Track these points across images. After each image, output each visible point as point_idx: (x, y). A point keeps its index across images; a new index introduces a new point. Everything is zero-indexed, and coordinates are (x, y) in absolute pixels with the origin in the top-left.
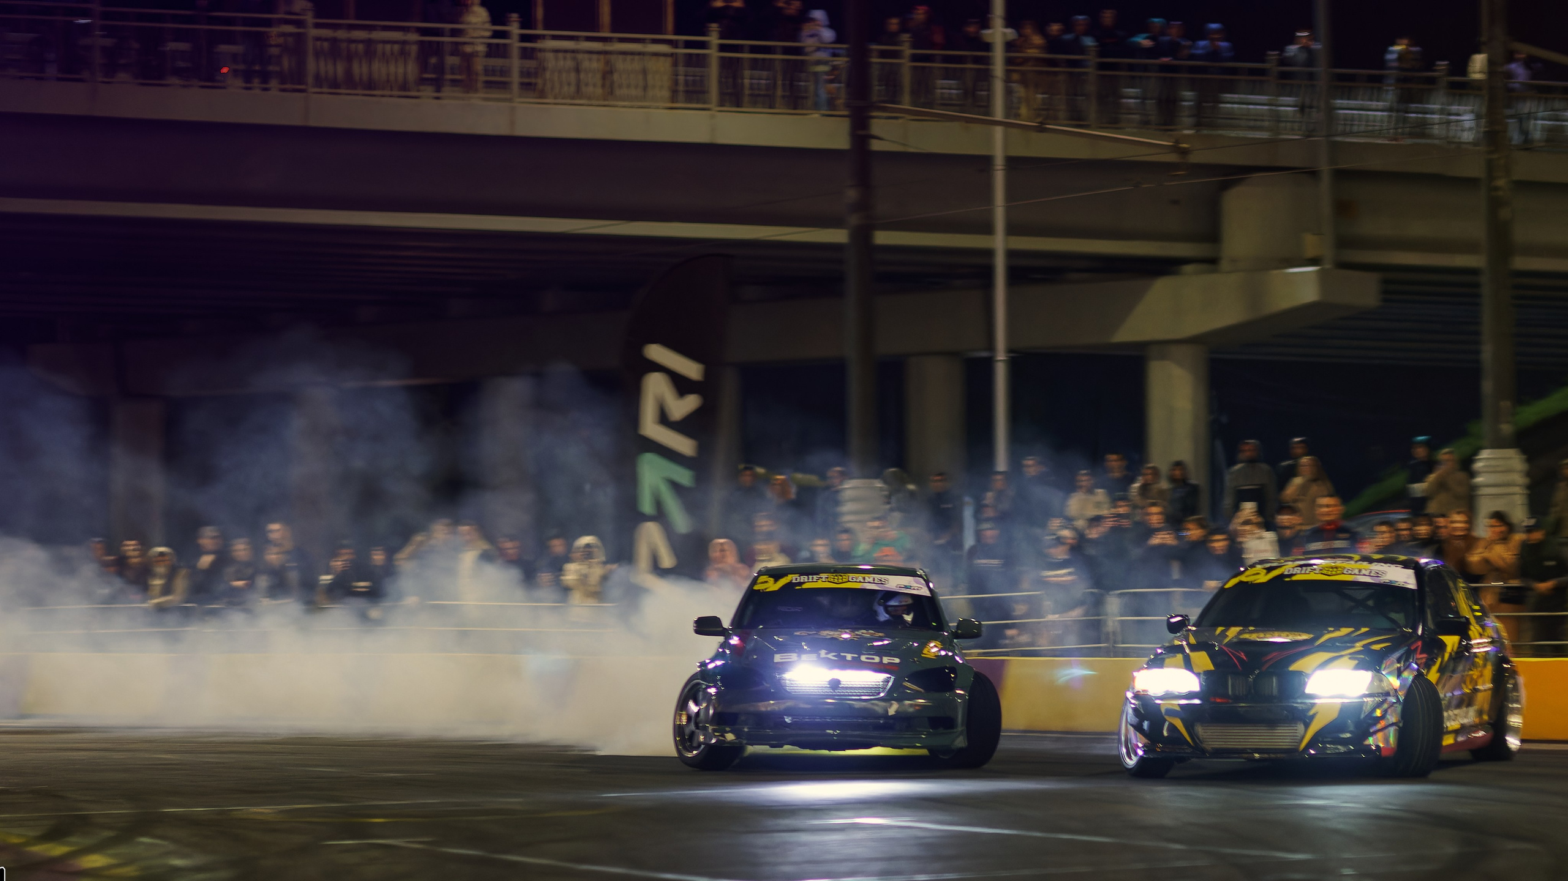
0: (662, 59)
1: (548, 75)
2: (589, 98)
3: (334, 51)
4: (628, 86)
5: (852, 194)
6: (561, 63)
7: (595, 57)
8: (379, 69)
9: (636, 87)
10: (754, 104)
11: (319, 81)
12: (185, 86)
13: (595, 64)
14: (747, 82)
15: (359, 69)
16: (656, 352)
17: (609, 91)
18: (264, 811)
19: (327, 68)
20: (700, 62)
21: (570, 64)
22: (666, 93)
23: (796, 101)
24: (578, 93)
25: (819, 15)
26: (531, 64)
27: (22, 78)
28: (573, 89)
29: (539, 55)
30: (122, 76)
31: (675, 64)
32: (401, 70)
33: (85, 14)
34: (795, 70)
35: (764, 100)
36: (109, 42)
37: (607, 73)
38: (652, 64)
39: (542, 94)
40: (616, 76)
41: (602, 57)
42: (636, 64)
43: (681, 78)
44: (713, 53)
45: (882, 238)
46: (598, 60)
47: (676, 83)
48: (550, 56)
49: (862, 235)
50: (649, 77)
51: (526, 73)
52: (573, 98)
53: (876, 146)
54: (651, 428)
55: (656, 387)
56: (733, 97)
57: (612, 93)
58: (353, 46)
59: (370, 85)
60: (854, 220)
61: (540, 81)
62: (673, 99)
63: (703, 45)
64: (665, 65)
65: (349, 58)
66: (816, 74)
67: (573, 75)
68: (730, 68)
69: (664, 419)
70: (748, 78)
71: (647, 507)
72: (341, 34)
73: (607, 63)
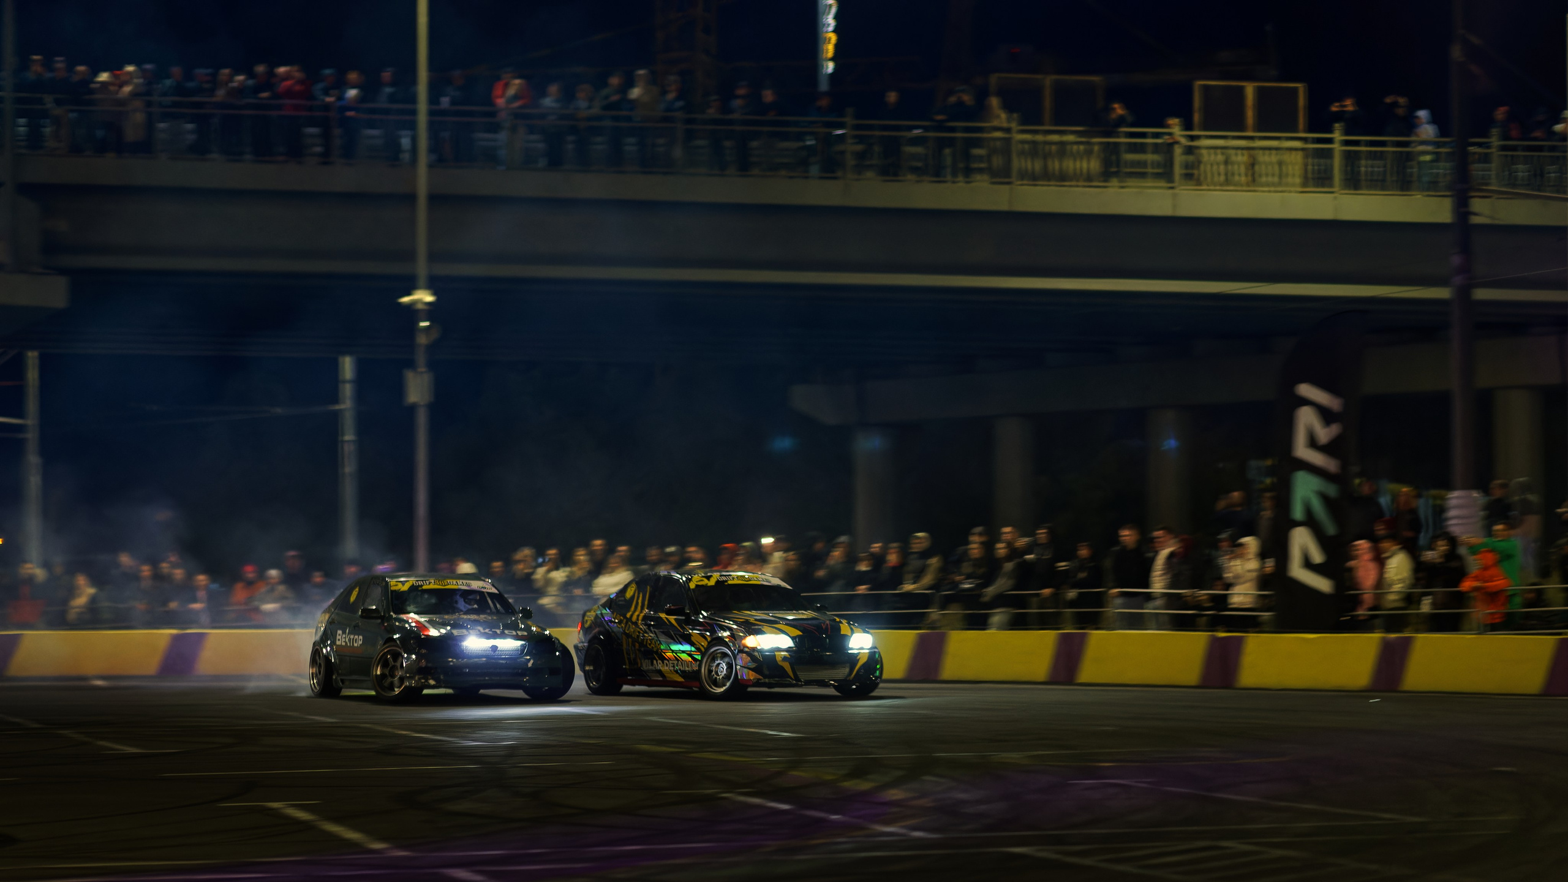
0: (1294, 153)
1: (1202, 167)
2: (1235, 185)
3: (1034, 151)
4: (1267, 175)
5: (1456, 260)
6: (1212, 157)
7: (1239, 152)
8: (1070, 165)
9: (1273, 175)
10: (1369, 188)
11: (1024, 175)
12: (918, 182)
13: (1241, 158)
14: (1363, 169)
15: (1055, 165)
16: (1306, 390)
17: (1254, 181)
18: (1013, 757)
19: (1028, 164)
20: (1328, 154)
21: (1220, 158)
22: (1298, 180)
23: (1405, 185)
24: (1227, 182)
25: (1423, 114)
26: (1191, 158)
27: (791, 177)
28: (1222, 178)
29: (1197, 151)
30: (870, 174)
31: (1306, 157)
32: (1085, 165)
33: (841, 126)
34: (1405, 159)
35: (1378, 183)
36: (859, 148)
37: (1252, 165)
38: (1288, 157)
39: (1199, 183)
40: (1257, 168)
41: (1245, 152)
42: (1274, 158)
43: (1310, 168)
44: (1337, 147)
45: (1481, 294)
46: (1243, 155)
47: (1306, 171)
48: (1204, 152)
49: (1464, 292)
50: (1284, 168)
51: (1187, 166)
52: (1221, 185)
53: (1476, 220)
54: (1302, 451)
55: (1306, 418)
56: (1353, 182)
57: (1254, 180)
58: (1047, 147)
59: (1062, 178)
60: (1458, 280)
61: (1196, 172)
62: (1305, 184)
63: (1330, 141)
64: (1298, 157)
65: (1045, 157)
66: (1419, 163)
67: (1222, 167)
68: (1350, 158)
69: (1313, 443)
70: (1364, 167)
71: (1298, 513)
72: (1039, 138)
73: (1251, 156)
